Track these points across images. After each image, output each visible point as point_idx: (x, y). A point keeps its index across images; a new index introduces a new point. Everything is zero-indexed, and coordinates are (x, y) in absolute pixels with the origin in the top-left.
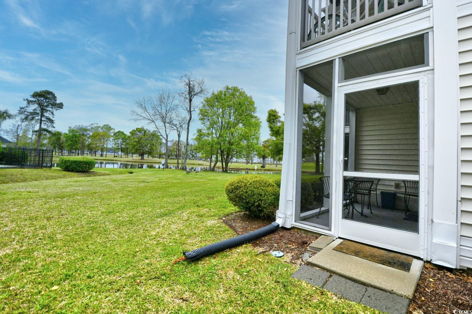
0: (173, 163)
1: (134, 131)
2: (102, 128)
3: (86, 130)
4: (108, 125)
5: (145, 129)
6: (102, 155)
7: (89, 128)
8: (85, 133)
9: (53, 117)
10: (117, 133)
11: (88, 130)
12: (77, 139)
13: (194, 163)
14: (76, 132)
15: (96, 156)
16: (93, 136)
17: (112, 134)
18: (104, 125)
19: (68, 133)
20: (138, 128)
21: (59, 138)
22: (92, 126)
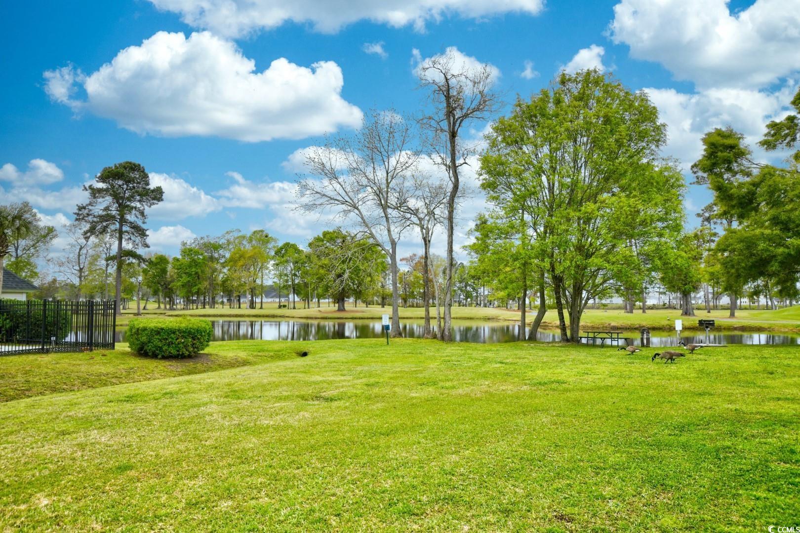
0: (418, 318)
1: (318, 239)
2: (250, 240)
3: (216, 247)
4: (262, 231)
5: (344, 232)
6: (252, 305)
7: (222, 241)
8: (216, 255)
9: (144, 223)
10: (281, 249)
11: (220, 247)
12: (199, 271)
13: (472, 316)
14: (197, 253)
15: (240, 307)
16: (233, 261)
17: (273, 253)
18: (255, 232)
19: (180, 257)
20: (328, 233)
21: (164, 271)
22: (228, 237)
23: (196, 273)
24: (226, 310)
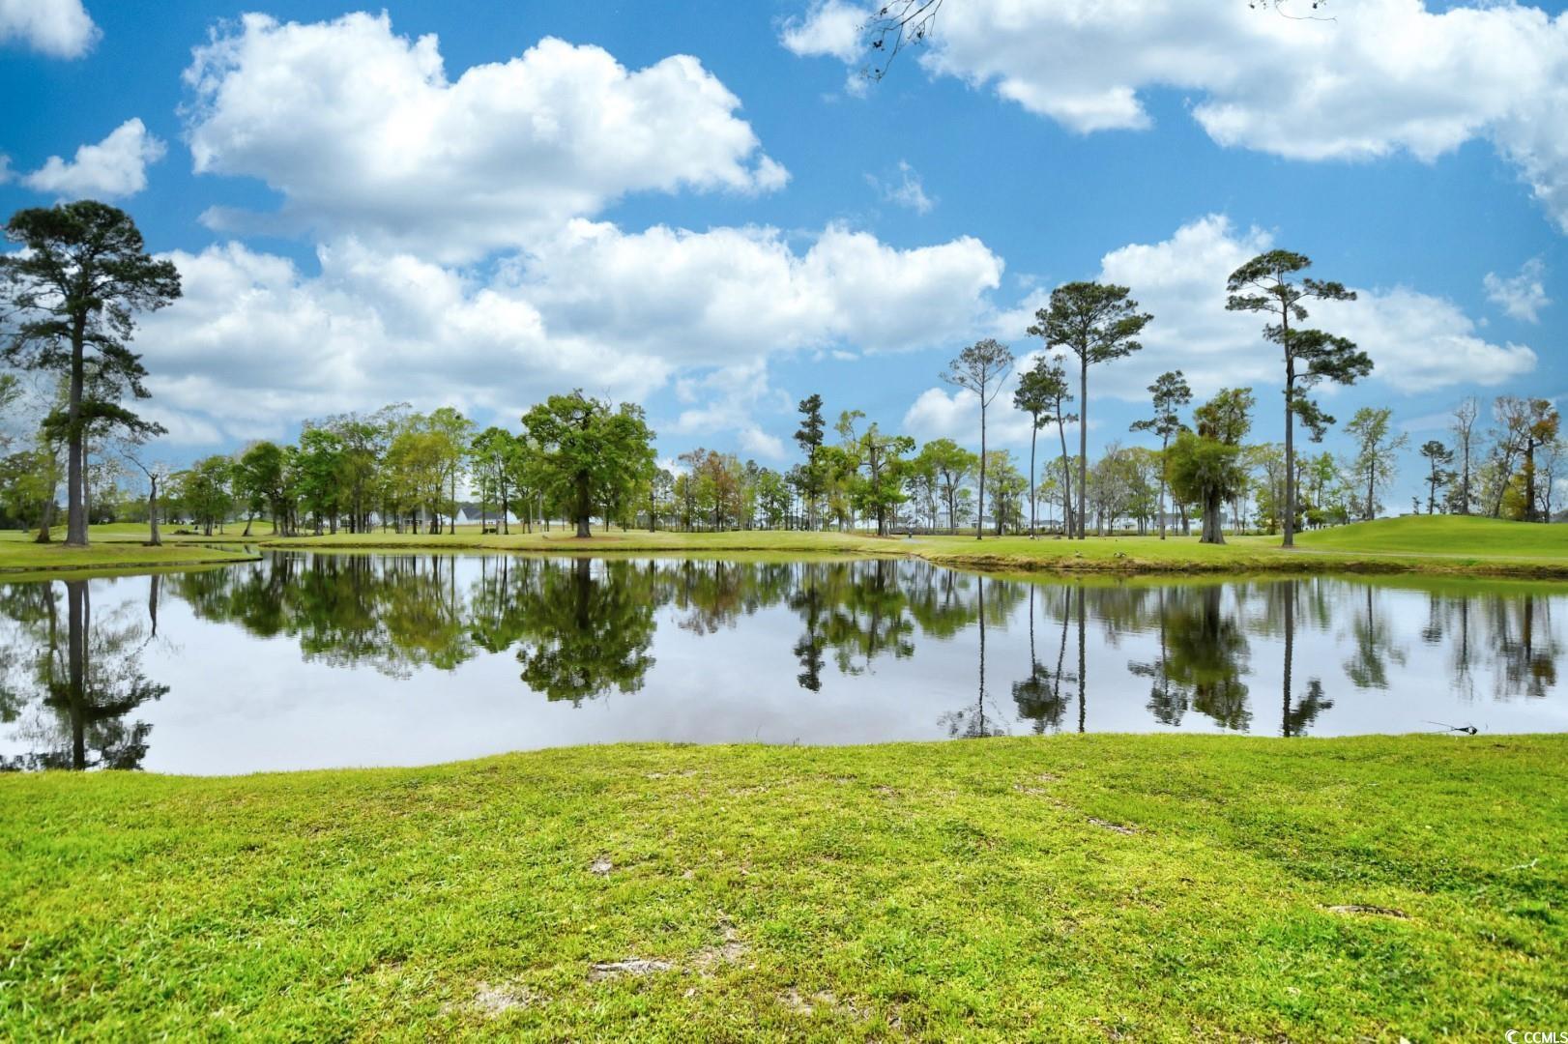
1: (541, 410)
2: (432, 421)
3: (368, 433)
4: (451, 410)
6: (435, 529)
7: (380, 422)
8: (369, 446)
10: (484, 437)
11: (377, 431)
12: (334, 469)
14: (333, 441)
15: (415, 532)
16: (396, 455)
17: (468, 445)
18: (438, 412)
19: (299, 446)
20: (558, 399)
21: (275, 471)
22: (389, 415)
23: (329, 474)
24: (391, 537)
